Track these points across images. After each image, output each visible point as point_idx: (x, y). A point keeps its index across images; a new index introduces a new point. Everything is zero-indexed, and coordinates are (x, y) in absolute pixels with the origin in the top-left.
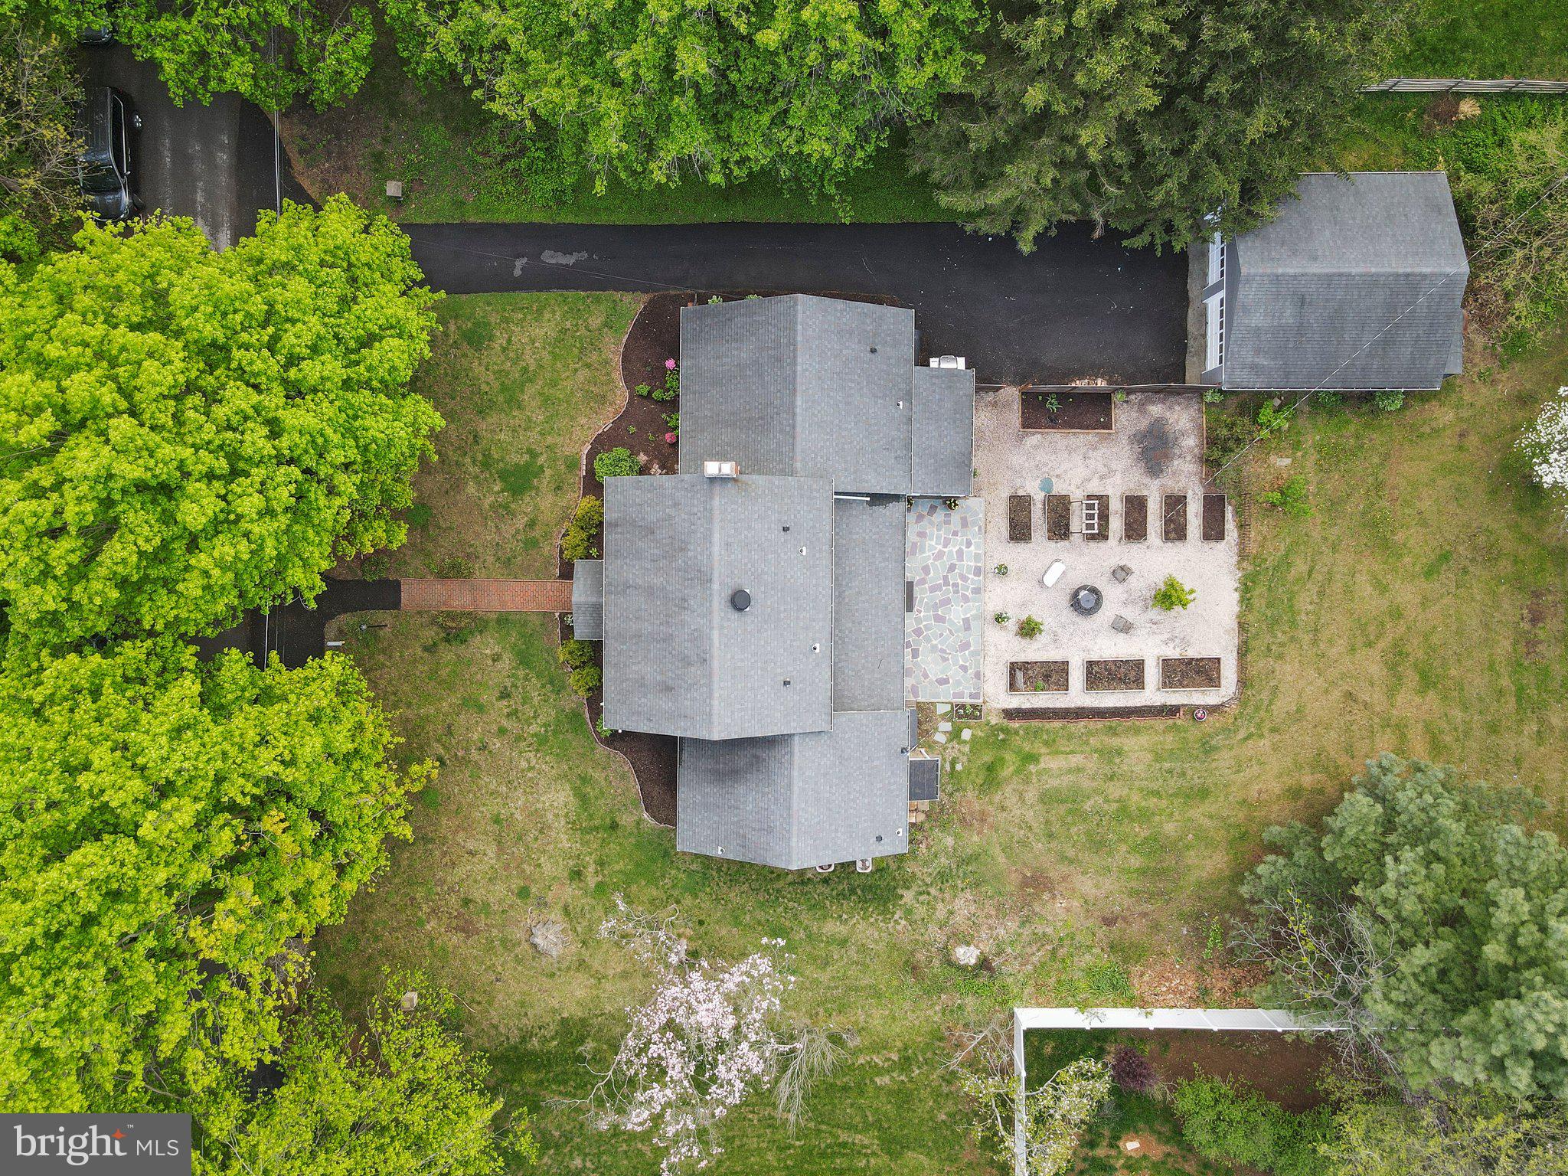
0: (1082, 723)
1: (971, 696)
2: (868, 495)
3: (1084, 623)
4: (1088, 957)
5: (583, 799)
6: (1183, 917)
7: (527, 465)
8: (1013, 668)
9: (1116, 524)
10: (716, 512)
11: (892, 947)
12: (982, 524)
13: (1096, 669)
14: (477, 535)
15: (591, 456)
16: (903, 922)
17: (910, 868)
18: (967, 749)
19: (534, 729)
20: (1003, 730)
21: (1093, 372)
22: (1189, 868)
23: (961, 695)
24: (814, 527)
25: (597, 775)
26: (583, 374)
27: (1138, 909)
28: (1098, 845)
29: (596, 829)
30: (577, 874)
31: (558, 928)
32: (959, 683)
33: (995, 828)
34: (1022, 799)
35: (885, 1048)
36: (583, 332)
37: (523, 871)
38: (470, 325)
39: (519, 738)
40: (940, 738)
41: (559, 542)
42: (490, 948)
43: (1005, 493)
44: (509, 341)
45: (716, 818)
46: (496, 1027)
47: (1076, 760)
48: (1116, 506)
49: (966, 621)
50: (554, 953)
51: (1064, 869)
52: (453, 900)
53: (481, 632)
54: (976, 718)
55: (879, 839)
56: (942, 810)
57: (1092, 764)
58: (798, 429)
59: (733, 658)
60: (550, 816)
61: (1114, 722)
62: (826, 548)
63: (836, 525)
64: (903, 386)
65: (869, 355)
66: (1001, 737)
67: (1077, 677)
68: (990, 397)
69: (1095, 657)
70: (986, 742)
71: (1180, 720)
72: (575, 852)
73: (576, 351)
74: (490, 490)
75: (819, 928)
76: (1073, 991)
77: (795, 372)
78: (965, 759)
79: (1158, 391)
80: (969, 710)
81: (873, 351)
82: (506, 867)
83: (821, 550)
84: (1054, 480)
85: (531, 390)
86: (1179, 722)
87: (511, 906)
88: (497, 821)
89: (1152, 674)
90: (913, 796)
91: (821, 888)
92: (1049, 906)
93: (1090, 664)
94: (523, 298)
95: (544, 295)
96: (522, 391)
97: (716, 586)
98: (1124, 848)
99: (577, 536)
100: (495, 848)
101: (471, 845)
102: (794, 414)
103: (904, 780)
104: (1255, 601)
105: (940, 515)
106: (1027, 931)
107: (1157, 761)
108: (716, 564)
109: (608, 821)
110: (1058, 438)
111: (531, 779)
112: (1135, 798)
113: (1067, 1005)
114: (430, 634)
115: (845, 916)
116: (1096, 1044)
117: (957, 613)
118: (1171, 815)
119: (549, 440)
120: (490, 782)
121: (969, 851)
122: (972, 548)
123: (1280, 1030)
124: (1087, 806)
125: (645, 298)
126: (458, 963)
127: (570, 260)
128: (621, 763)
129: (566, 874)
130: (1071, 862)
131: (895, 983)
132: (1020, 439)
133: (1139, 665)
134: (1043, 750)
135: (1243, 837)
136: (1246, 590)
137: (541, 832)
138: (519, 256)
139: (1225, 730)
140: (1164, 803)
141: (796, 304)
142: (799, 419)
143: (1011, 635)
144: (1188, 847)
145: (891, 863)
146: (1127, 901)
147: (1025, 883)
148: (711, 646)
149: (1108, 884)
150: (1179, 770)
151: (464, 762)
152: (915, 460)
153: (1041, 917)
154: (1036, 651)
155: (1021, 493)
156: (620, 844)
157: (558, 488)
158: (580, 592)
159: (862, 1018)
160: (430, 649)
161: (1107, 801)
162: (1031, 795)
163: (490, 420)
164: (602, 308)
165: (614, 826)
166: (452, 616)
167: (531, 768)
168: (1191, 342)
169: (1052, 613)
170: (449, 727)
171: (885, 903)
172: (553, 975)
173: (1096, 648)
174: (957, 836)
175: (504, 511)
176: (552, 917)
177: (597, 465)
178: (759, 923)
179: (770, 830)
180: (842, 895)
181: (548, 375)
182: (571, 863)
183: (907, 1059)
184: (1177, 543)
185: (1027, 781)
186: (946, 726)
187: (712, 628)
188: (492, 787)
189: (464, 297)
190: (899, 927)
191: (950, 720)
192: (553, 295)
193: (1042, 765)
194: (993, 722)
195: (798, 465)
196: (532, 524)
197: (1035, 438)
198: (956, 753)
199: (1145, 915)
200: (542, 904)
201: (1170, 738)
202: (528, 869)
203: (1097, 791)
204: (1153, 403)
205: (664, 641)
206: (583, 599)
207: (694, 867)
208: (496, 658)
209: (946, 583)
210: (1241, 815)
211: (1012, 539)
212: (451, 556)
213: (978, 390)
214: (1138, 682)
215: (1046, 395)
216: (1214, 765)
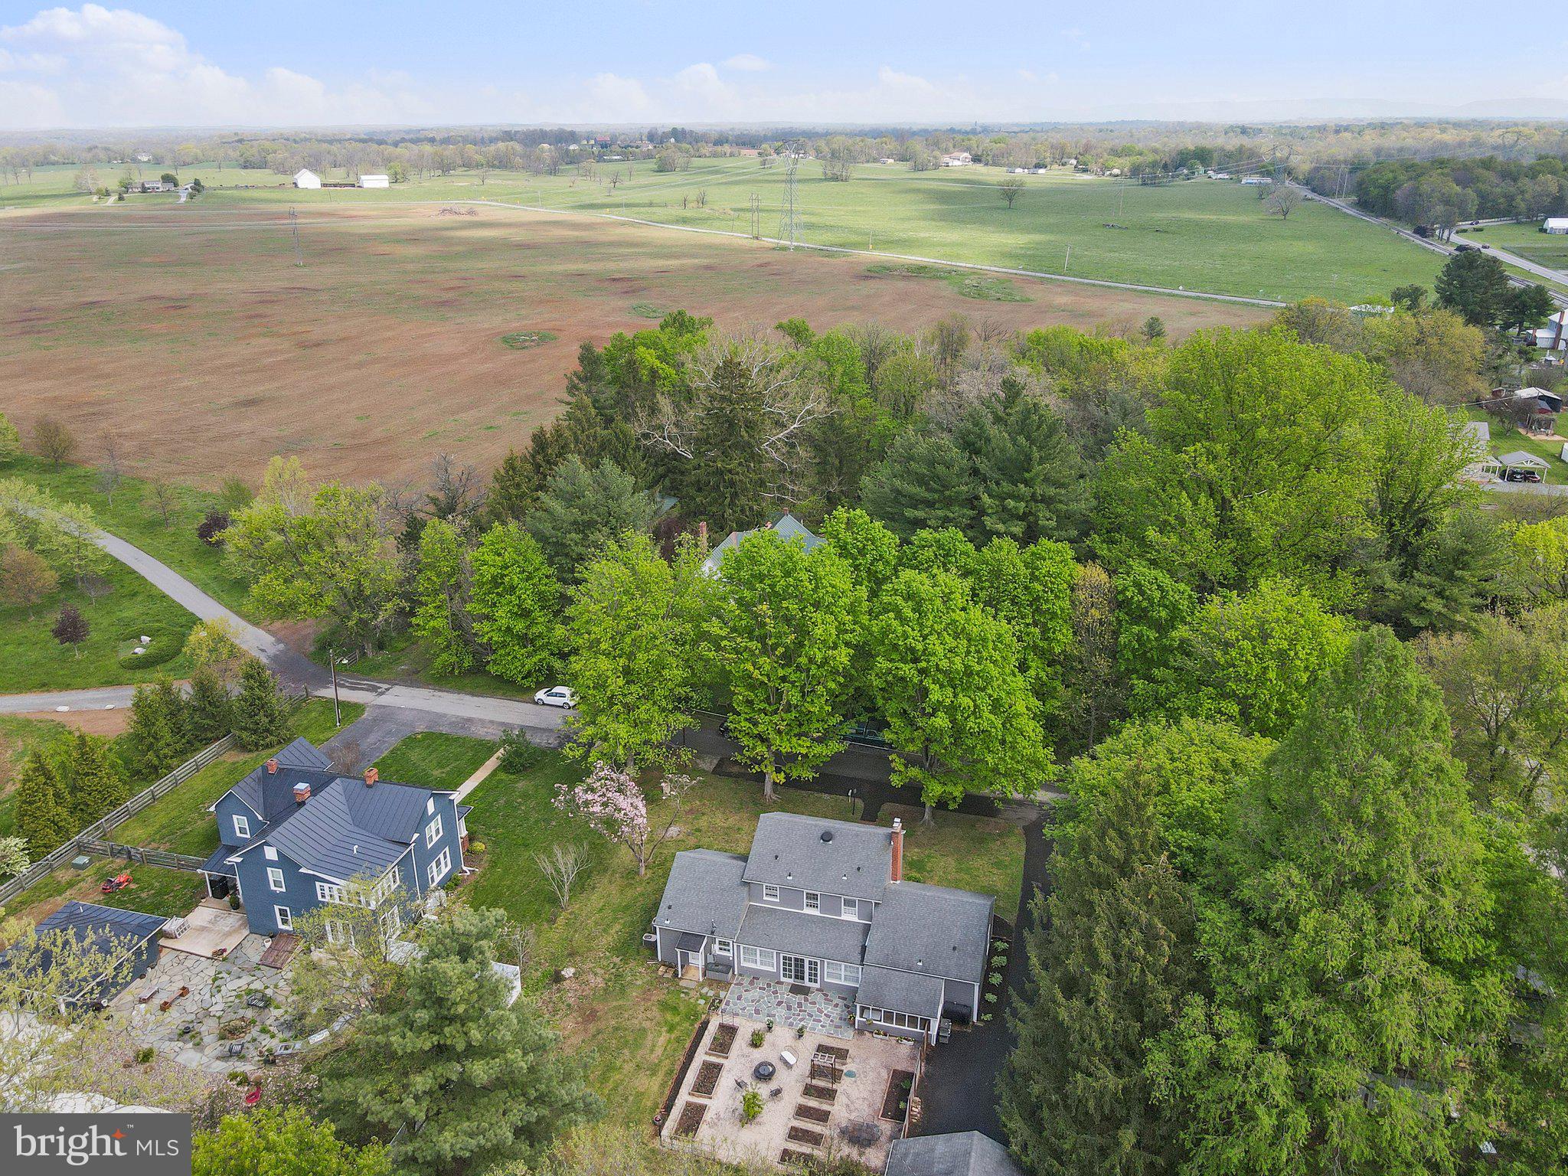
0: (682, 1058)
3: (748, 1068)
8: (734, 1030)
9: (812, 1102)
11: (590, 949)
12: (834, 1035)
13: (716, 1071)
16: (602, 955)
18: (692, 1000)
20: (696, 1019)
21: (926, 1117)
23: (727, 1005)
32: (735, 1004)
33: (636, 1004)
34: (648, 1019)
38: (1006, 864)
40: (705, 990)
43: (851, 1050)
44: (994, 874)
48: (824, 1106)
49: (773, 1015)
51: (592, 1031)
52: (706, 810)
54: (709, 1008)
55: (669, 907)
56: (660, 982)
58: (913, 891)
59: (799, 830)
61: (675, 1075)
62: (844, 891)
64: (931, 967)
65: (952, 946)
66: (693, 1018)
67: (715, 1059)
68: (920, 1054)
69: (723, 1072)
70: (691, 1010)
74: (913, 855)
77: (945, 894)
78: (686, 999)
80: (716, 1005)
81: (954, 948)
84: (853, 1078)
86: (658, 1112)
89: (699, 1099)
90: (685, 935)
92: (573, 1020)
93: (720, 1068)
97: (838, 826)
103: (696, 930)
105: (846, 1016)
106: (563, 1006)
107: (637, 1093)
108: (848, 828)
110: (883, 1087)
112: (618, 1076)
115: (620, 933)
117: (781, 1011)
121: (628, 990)
122: (820, 1028)
124: (626, 1051)
125: (1012, 925)
130: (595, 1035)
131: (568, 947)
132: (887, 1067)
133: (708, 1094)
134: (673, 1036)
143: (756, 1031)
147: (594, 1012)
148: (808, 819)
150: (625, 1104)
152: (885, 970)
153: (568, 1015)
154: (740, 1043)
155: (849, 1058)
161: (624, 1061)
162: (647, 1024)
164: (1009, 907)
169: (761, 1056)
171: (618, 950)
173: (730, 1071)
174: (641, 986)
184: (787, 1134)
185: (658, 1024)
187: (817, 821)
190: (600, 953)
191: (714, 996)
192: (1019, 892)
193: (664, 1034)
194: (703, 1016)
195: (893, 887)
197: (884, 1074)
198: (691, 995)
201: (650, 1103)
203: (633, 1058)
209: (801, 1011)
211: (821, 1045)
214: (696, 1091)
215: (910, 1083)
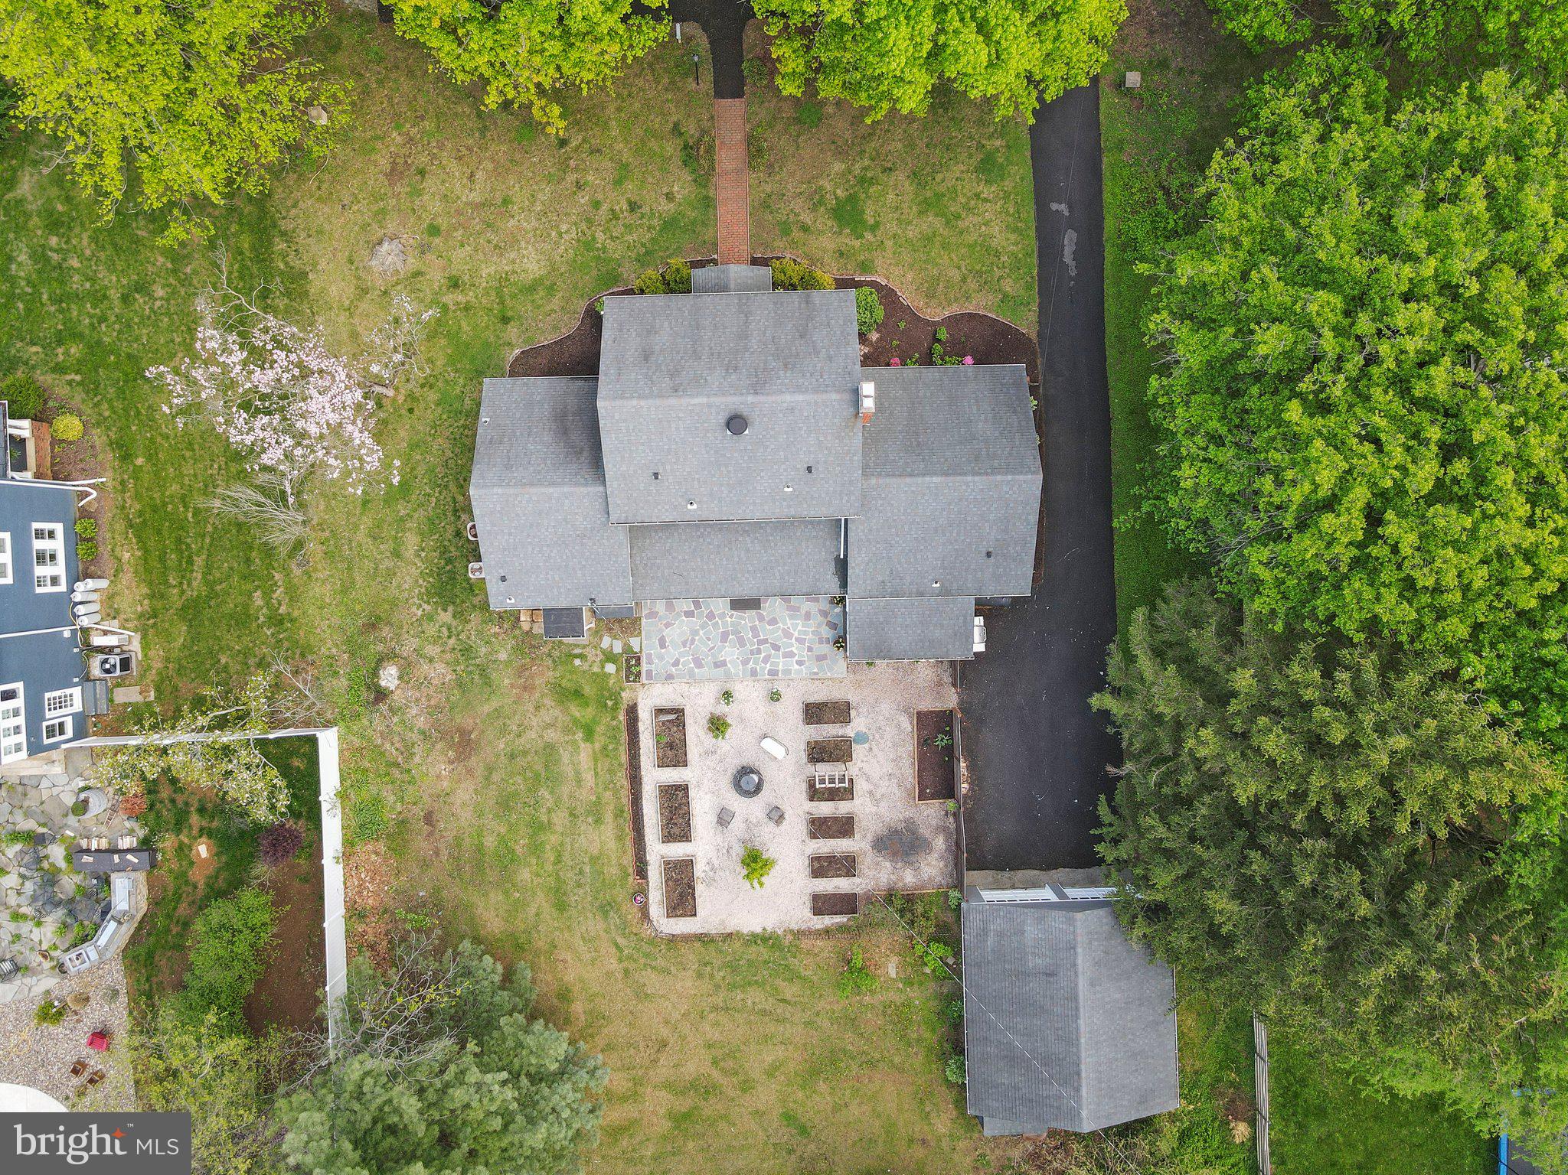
0: (626, 783)
1: (649, 672)
2: (846, 556)
3: (725, 782)
4: (392, 798)
5: (531, 288)
6: (437, 890)
7: (863, 222)
8: (679, 712)
9: (825, 809)
10: (824, 396)
11: (394, 603)
12: (820, 675)
13: (681, 794)
14: (792, 174)
15: (874, 285)
16: (420, 613)
17: (475, 617)
18: (596, 669)
19: (600, 236)
20: (616, 705)
21: (976, 779)
22: (486, 895)
23: (650, 663)
24: (812, 498)
25: (556, 302)
26: (955, 275)
27: (442, 846)
28: (505, 804)
29: (502, 303)
30: (455, 284)
31: (400, 266)
32: (661, 658)
33: (518, 700)
34: (548, 726)
35: (291, 599)
36: (997, 273)
37: (456, 230)
38: (1001, 160)
39: (590, 222)
40: (606, 642)
41: (788, 256)
42: (376, 198)
43: (852, 698)
44: (985, 200)
45: (518, 415)
46: (295, 206)
47: (589, 778)
48: (843, 808)
49: (724, 664)
50: (374, 263)
51: (480, 771)
52: (423, 159)
53: (695, 181)
54: (627, 677)
55: (503, 579)
56: (534, 647)
57: (585, 795)
58: (908, 480)
59: (680, 419)
60: (512, 255)
61: (628, 815)
62: (792, 512)
63: (813, 523)
64: (955, 586)
65: (984, 551)
66: (610, 703)
67: (672, 776)
68: (947, 679)
69: (692, 793)
70: (602, 689)
71: (632, 880)
72: (477, 281)
73: (978, 267)
74: (836, 186)
75: (410, 529)
76: (357, 786)
77: (965, 474)
78: (586, 667)
79: (958, 845)
80: (634, 670)
81: (989, 555)
82: (459, 212)
83: (789, 506)
84: (867, 745)
85: (938, 223)
86: (631, 879)
87: (419, 218)
88: (506, 202)
89: (677, 850)
90: (548, 613)
91: (451, 529)
92: (442, 758)
93: (685, 789)
94: (1029, 213)
95: (1032, 233)
96: (936, 215)
97: (750, 399)
98: (503, 830)
99: (794, 273)
100: (477, 200)
101: (480, 175)
102: (924, 475)
103: (563, 603)
104: (754, 948)
105: (827, 633)
106: (415, 736)
107: (591, 858)
108: (770, 399)
109: (510, 314)
110: (909, 748)
111: (549, 235)
112: (553, 839)
113: (342, 780)
114: (691, 129)
115: (423, 554)
116: (304, 810)
117: (730, 653)
118: (538, 875)
119: (889, 244)
120: (545, 193)
121: (494, 675)
122: (797, 667)
123: (327, 988)
124: (543, 792)
125: (1033, 336)
126: (359, 165)
127: (1068, 257)
128: (570, 324)
129: (454, 272)
130: (487, 778)
131: (358, 607)
132: (906, 710)
133: (686, 837)
134: (597, 746)
135: (519, 947)
136: (764, 939)
137: (496, 246)
138: (1070, 207)
139: (625, 924)
140: (549, 867)
141: (1033, 473)
142: (920, 480)
143: (711, 709)
144: (506, 893)
145: (479, 598)
146: (450, 835)
147: (464, 733)
148: (691, 396)
149: (466, 816)
150: (583, 881)
151: (564, 166)
152: (883, 602)
153: (430, 750)
154: (696, 733)
155: (853, 713)
156: (487, 327)
157: (841, 254)
158: (738, 272)
159: (320, 575)
160: (676, 130)
161: (549, 811)
162: (552, 735)
163: (907, 184)
164: (1022, 292)
165: (505, 320)
166: (710, 150)
167: (560, 235)
168: (1006, 874)
169: (734, 748)
170: (598, 151)
171: (438, 594)
172: (351, 262)
173: (701, 794)
174: (508, 663)
175: (816, 200)
176: (410, 260)
177: (866, 289)
178: (413, 469)
179: (508, 467)
180: (445, 550)
181: (953, 240)
182: (466, 278)
183: (281, 622)
184: (809, 870)
185: (566, 730)
186: (618, 648)
187: (708, 396)
188: (540, 196)
189: (1028, 154)
190: (414, 609)
191: (624, 651)
192: (1033, 243)
193: (582, 745)
194: (623, 694)
195: (873, 481)
196: (805, 229)
197: (907, 725)
198: (591, 658)
199: (437, 853)
200: (424, 249)
201: (614, 870)
202: (458, 234)
203: (558, 801)
204: (946, 840)
205: (695, 351)
206: (732, 275)
207: (467, 401)
208: (670, 197)
209: (760, 643)
210: (541, 944)
211: (807, 705)
212: (770, 149)
213: (952, 664)
214: (669, 837)
215: (950, 734)
216: (590, 915)
